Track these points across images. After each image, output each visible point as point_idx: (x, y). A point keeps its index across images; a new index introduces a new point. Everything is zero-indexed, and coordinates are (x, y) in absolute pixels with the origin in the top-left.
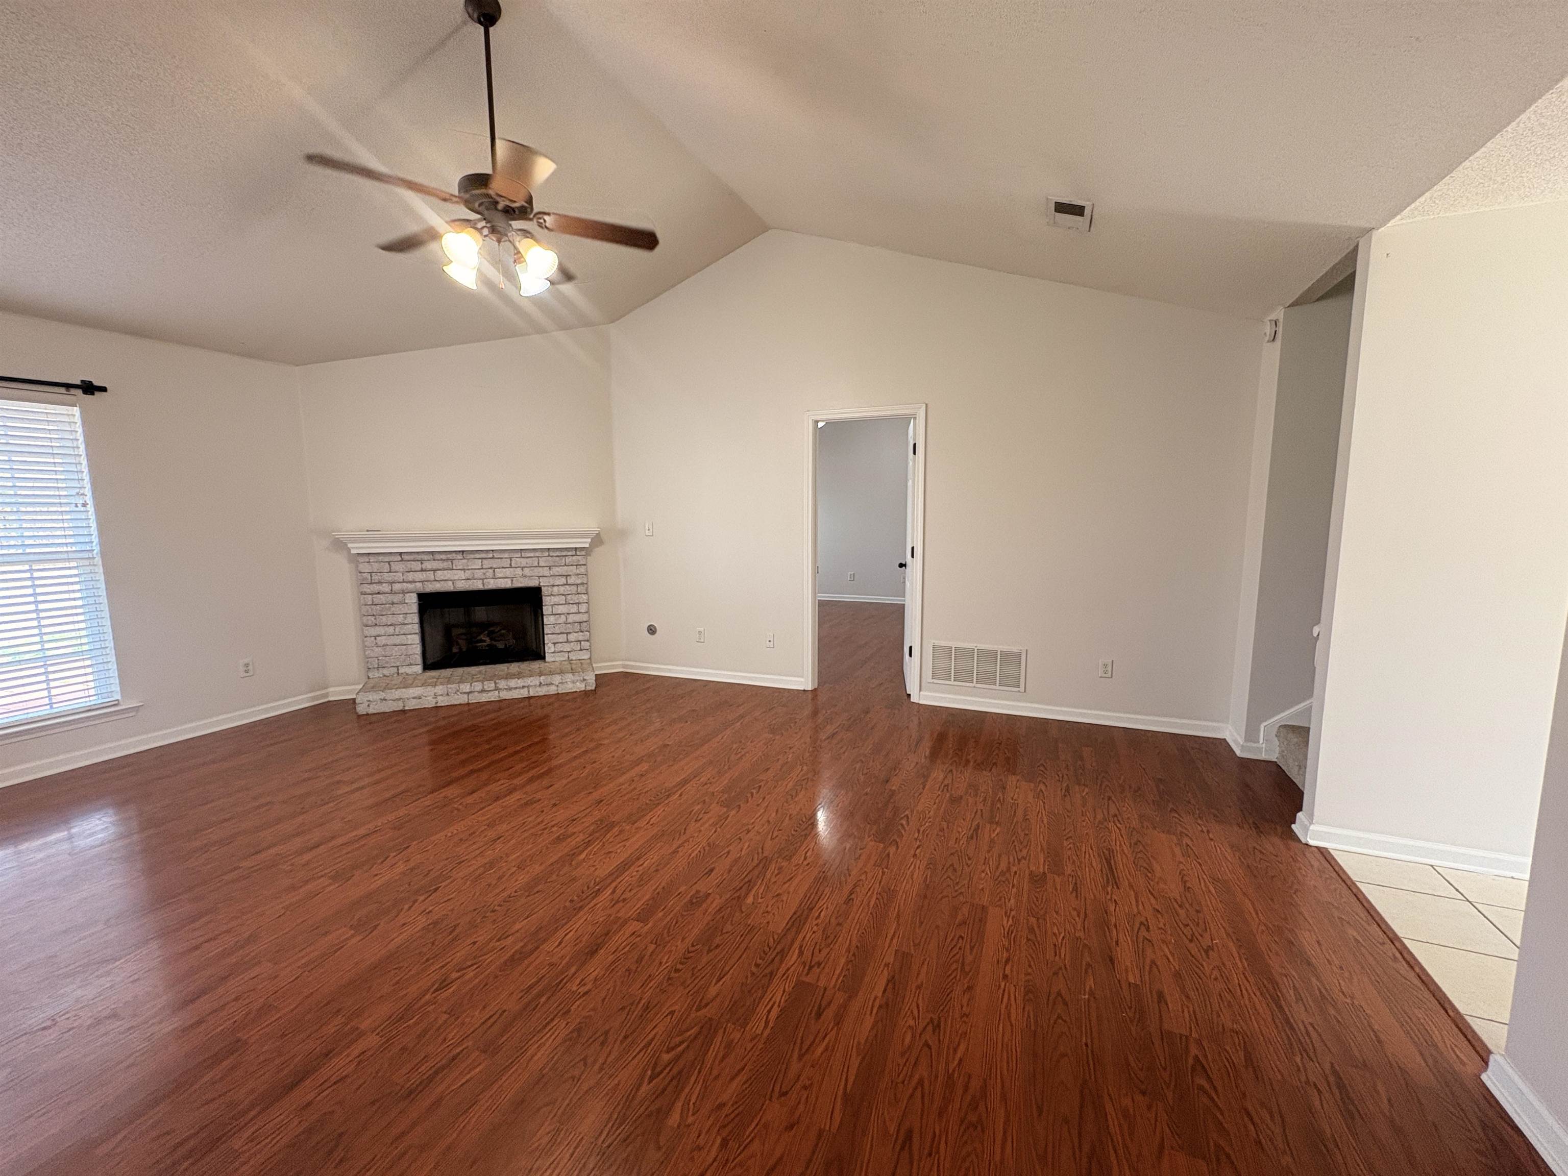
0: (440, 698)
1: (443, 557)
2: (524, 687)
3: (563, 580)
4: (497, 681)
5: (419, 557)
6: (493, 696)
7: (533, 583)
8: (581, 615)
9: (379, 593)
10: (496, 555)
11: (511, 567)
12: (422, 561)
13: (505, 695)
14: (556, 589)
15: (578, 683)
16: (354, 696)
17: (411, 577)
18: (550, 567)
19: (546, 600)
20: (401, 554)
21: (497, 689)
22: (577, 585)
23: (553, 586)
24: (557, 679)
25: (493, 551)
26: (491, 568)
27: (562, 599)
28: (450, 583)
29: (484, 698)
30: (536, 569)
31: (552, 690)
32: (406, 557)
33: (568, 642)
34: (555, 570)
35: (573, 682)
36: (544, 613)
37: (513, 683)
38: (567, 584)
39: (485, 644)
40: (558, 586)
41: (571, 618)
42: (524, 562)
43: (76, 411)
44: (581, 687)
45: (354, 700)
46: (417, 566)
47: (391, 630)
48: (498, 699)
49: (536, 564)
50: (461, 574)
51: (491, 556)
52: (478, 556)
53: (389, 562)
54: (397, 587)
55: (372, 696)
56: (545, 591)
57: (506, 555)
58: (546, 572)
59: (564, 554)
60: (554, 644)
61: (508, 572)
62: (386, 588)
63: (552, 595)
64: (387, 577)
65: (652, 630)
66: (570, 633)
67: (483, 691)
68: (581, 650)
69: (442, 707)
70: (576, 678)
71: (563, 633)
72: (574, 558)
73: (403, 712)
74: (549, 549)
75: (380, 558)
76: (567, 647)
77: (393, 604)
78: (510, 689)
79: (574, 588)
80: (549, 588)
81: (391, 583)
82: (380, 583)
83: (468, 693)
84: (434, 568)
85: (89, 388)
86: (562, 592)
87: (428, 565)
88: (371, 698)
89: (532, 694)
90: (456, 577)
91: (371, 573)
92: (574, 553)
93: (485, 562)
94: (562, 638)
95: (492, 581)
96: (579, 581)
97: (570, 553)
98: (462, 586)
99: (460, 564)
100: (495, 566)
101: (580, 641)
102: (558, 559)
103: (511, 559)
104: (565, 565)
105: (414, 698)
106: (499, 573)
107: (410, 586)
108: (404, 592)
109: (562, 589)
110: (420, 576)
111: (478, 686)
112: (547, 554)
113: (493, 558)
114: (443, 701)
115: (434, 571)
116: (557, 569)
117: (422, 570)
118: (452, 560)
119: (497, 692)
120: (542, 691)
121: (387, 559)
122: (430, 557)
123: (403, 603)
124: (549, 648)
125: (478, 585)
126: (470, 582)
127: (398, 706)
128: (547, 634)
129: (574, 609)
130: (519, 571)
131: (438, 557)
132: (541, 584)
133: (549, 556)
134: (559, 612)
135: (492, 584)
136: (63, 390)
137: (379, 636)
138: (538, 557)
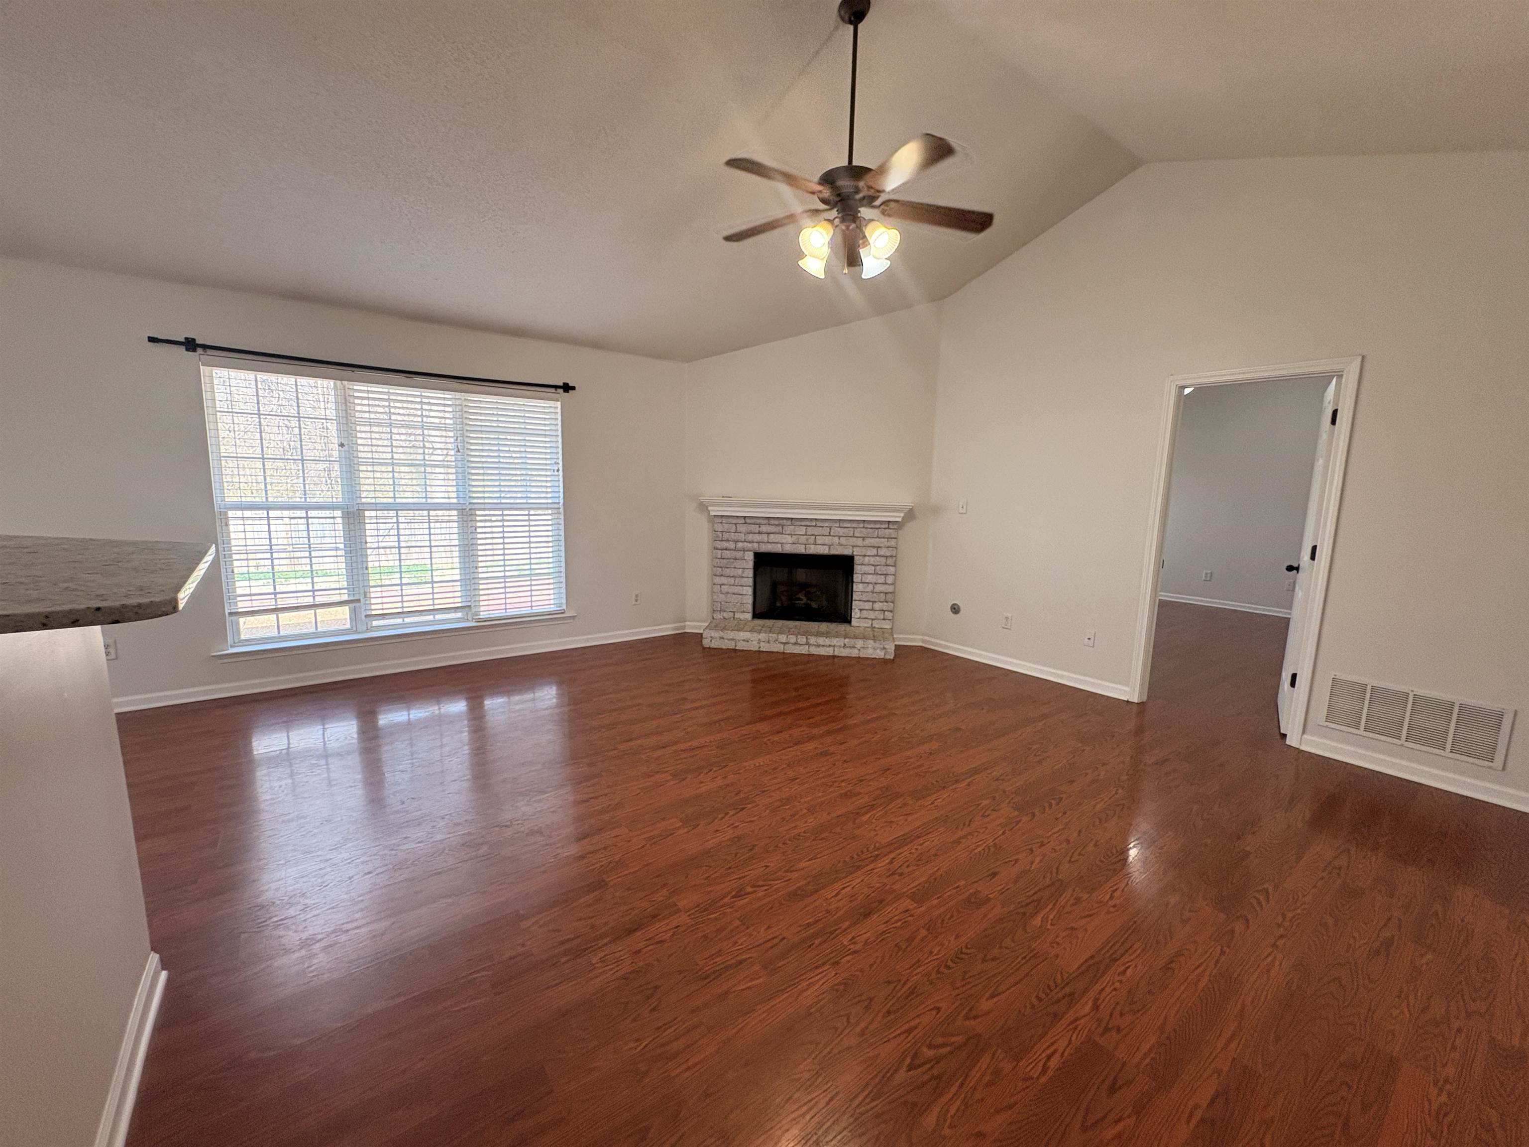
0: (762, 644)
1: (776, 522)
2: (830, 646)
3: (874, 552)
4: (809, 637)
5: (758, 521)
6: (804, 650)
7: (847, 552)
8: (887, 586)
9: (726, 549)
10: (819, 524)
11: (830, 535)
12: (760, 525)
13: (814, 651)
14: (867, 559)
15: (878, 651)
16: (701, 631)
17: (750, 537)
18: (864, 538)
19: (858, 569)
20: (745, 517)
21: (807, 644)
22: (887, 557)
23: (865, 556)
24: (860, 643)
25: (816, 519)
26: (813, 535)
27: (871, 569)
28: (779, 546)
29: (797, 650)
30: (850, 539)
31: (854, 653)
32: (748, 521)
33: (872, 610)
34: (868, 542)
35: (874, 649)
36: (855, 580)
37: (821, 640)
38: (877, 555)
39: (802, 602)
40: (869, 556)
41: (878, 588)
42: (841, 531)
43: (559, 404)
44: (880, 654)
45: (701, 634)
46: (756, 528)
47: (732, 581)
48: (807, 653)
49: (851, 534)
50: (789, 539)
51: (814, 524)
52: (803, 523)
53: (736, 524)
54: (740, 545)
55: (716, 634)
56: (856, 558)
57: (827, 524)
58: (859, 542)
59: (878, 526)
60: (861, 610)
61: (827, 540)
62: (731, 545)
63: (863, 564)
64: (733, 536)
65: (955, 609)
66: (876, 602)
67: (796, 644)
68: (884, 619)
69: (763, 652)
70: (877, 645)
71: (870, 601)
72: (887, 531)
73: (735, 650)
74: (864, 521)
75: (730, 520)
76: (872, 615)
77: (736, 559)
78: (819, 646)
79: (883, 560)
80: (861, 558)
81: (736, 542)
82: (728, 540)
83: (784, 644)
84: (769, 531)
85: (567, 388)
86: (872, 562)
87: (764, 529)
88: (713, 635)
89: (836, 653)
90: (784, 541)
91: (722, 532)
92: (886, 526)
93: (809, 529)
94: (868, 606)
95: (812, 547)
96: (888, 554)
97: (883, 526)
98: (789, 549)
99: (789, 529)
100: (816, 533)
101: (884, 611)
102: (871, 531)
103: (830, 528)
104: (878, 537)
105: (744, 640)
106: (820, 540)
107: (750, 545)
108: (744, 550)
109: (872, 559)
110: (757, 537)
111: (792, 639)
112: (862, 525)
113: (815, 526)
114: (765, 647)
115: (769, 534)
116: (870, 540)
117: (759, 533)
118: (783, 526)
119: (807, 647)
120: (845, 653)
121: (735, 521)
122: (765, 522)
123: (743, 559)
124: (856, 614)
125: (801, 550)
126: (795, 546)
127: (730, 645)
128: (855, 600)
129: (881, 579)
130: (836, 539)
131: (772, 522)
132: (854, 553)
133: (864, 527)
134: (867, 581)
135: (813, 550)
136: (553, 390)
137: (723, 585)
138: (854, 528)
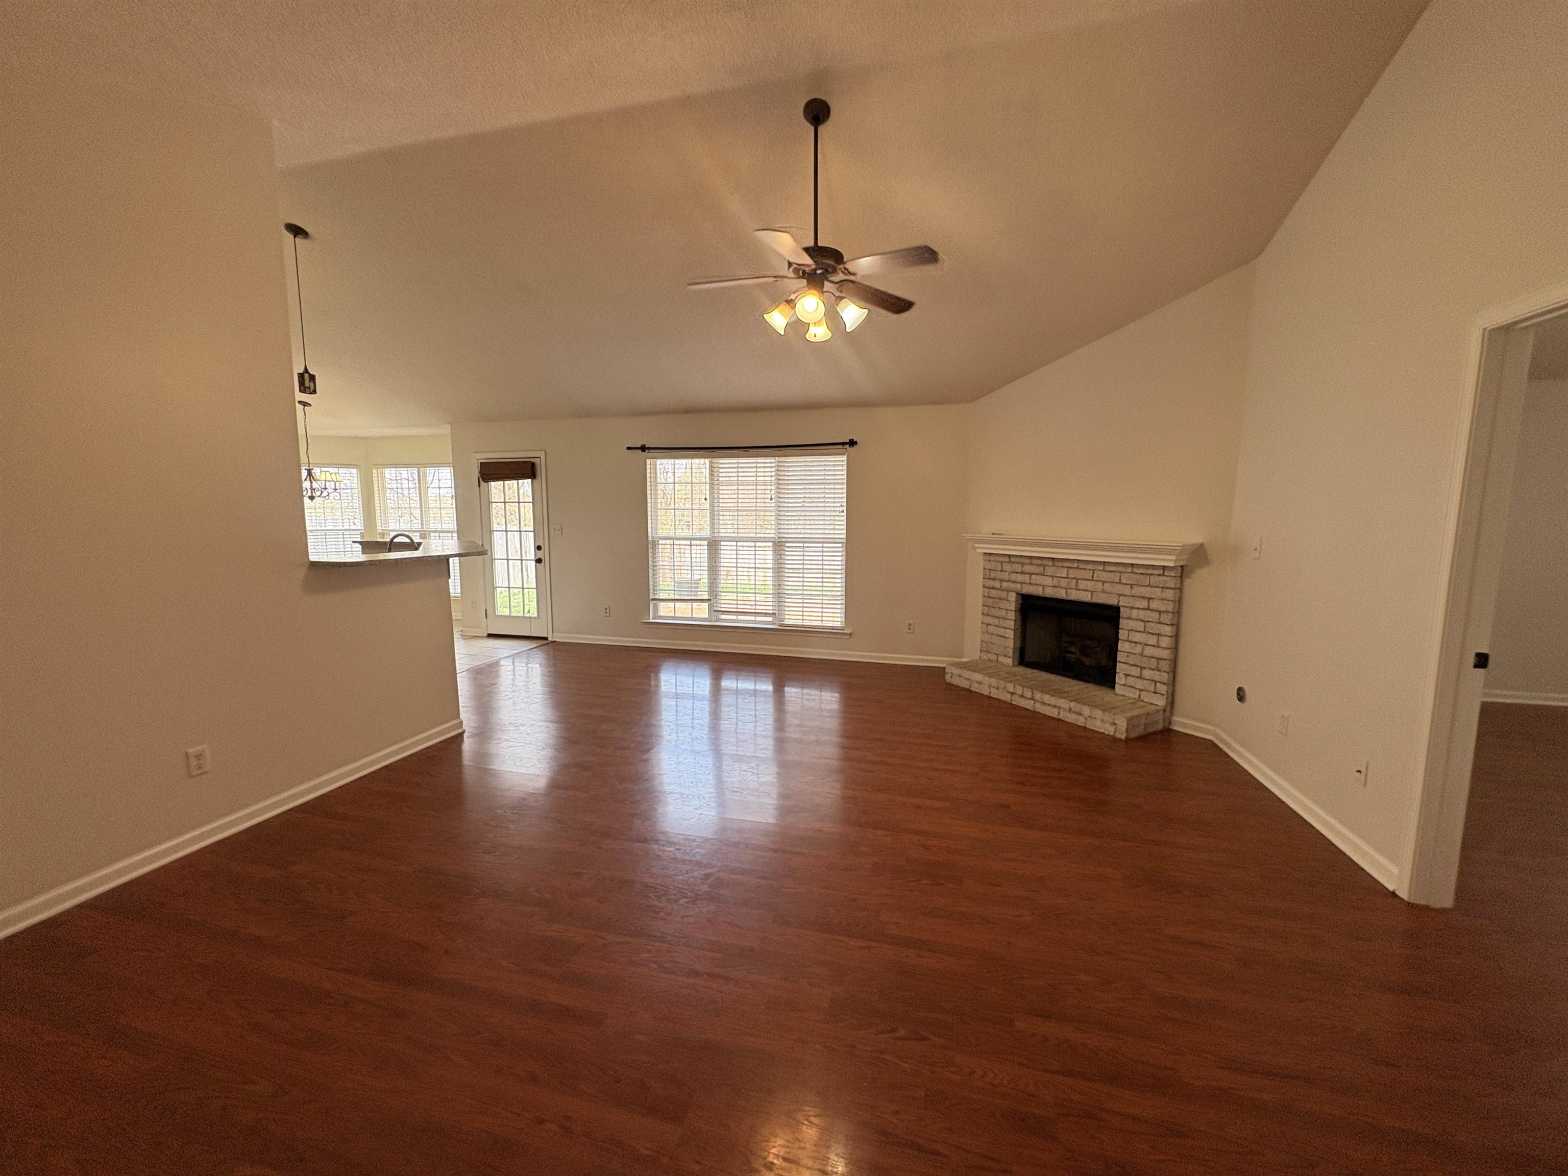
0: (993, 690)
1: (1038, 562)
2: (1055, 706)
3: (1144, 604)
4: (1035, 691)
5: (1021, 560)
6: (1028, 704)
7: (1112, 601)
8: (1160, 650)
9: (993, 588)
10: (1082, 566)
11: (1093, 580)
12: (1023, 564)
13: (1040, 708)
14: (1135, 612)
15: (1107, 725)
16: (944, 665)
17: (1014, 577)
18: (1132, 586)
19: (1123, 623)
20: (1009, 556)
21: (1032, 699)
22: (1160, 612)
23: (1133, 608)
24: (1086, 711)
25: (1078, 560)
26: (1074, 578)
27: (1140, 626)
28: (1041, 588)
29: (1023, 703)
30: (1116, 585)
31: (1081, 721)
32: (1013, 559)
33: (1140, 677)
34: (1138, 591)
35: (1102, 721)
36: (1120, 637)
37: (1047, 698)
38: (1148, 609)
40: (1138, 608)
41: (1149, 651)
42: (1105, 576)
43: (845, 458)
44: (1109, 730)
45: (944, 668)
46: (1018, 568)
47: (996, 621)
48: (1032, 709)
49: (1117, 580)
50: (1048, 581)
51: (1076, 565)
52: (1066, 564)
53: (1001, 562)
54: (1005, 584)
55: (956, 671)
56: (1123, 612)
57: (1090, 567)
58: (1126, 590)
59: (1149, 572)
60: (1127, 675)
61: (1089, 585)
62: (997, 584)
63: (1129, 618)
64: (999, 575)
65: (1241, 696)
66: (1145, 668)
67: (1022, 696)
68: (1155, 693)
69: (992, 697)
70: (1107, 718)
71: (1137, 666)
72: (1161, 578)
73: (969, 691)
74: (1133, 564)
75: (997, 558)
76: (1139, 684)
77: (1000, 599)
78: (1044, 704)
79: (1155, 616)
80: (1128, 610)
81: (1001, 581)
82: (994, 579)
83: (1013, 694)
84: (1031, 572)
85: (852, 443)
86: (1141, 617)
87: (1028, 568)
88: (953, 671)
89: (1061, 717)
90: (1046, 583)
91: (990, 570)
92: (1161, 572)
93: (1071, 571)
94: (1135, 671)
95: (1074, 592)
96: (1163, 608)
97: (1156, 572)
98: (1050, 593)
99: (1050, 571)
100: (1079, 577)
101: (1156, 682)
102: (1141, 576)
103: (1094, 571)
104: (1149, 585)
105: (977, 682)
106: (1082, 584)
107: (1012, 586)
108: (1008, 591)
109: (1142, 613)
110: (1020, 578)
111: (1019, 690)
112: (1130, 570)
113: (1078, 568)
114: (995, 694)
115: (1031, 574)
116: (1140, 588)
117: (1022, 573)
118: (1044, 566)
119: (1033, 702)
120: (1071, 718)
121: (1001, 559)
122: (1028, 561)
123: (1006, 600)
124: (1120, 679)
125: (1061, 594)
126: (1056, 589)
127: (965, 684)
128: (1120, 662)
129: (1153, 640)
130: (1100, 585)
131: (1035, 561)
132: (1120, 604)
133: (1132, 572)
134: (1134, 640)
135: (1074, 596)
136: (841, 446)
137: (989, 625)
138: (1121, 572)
